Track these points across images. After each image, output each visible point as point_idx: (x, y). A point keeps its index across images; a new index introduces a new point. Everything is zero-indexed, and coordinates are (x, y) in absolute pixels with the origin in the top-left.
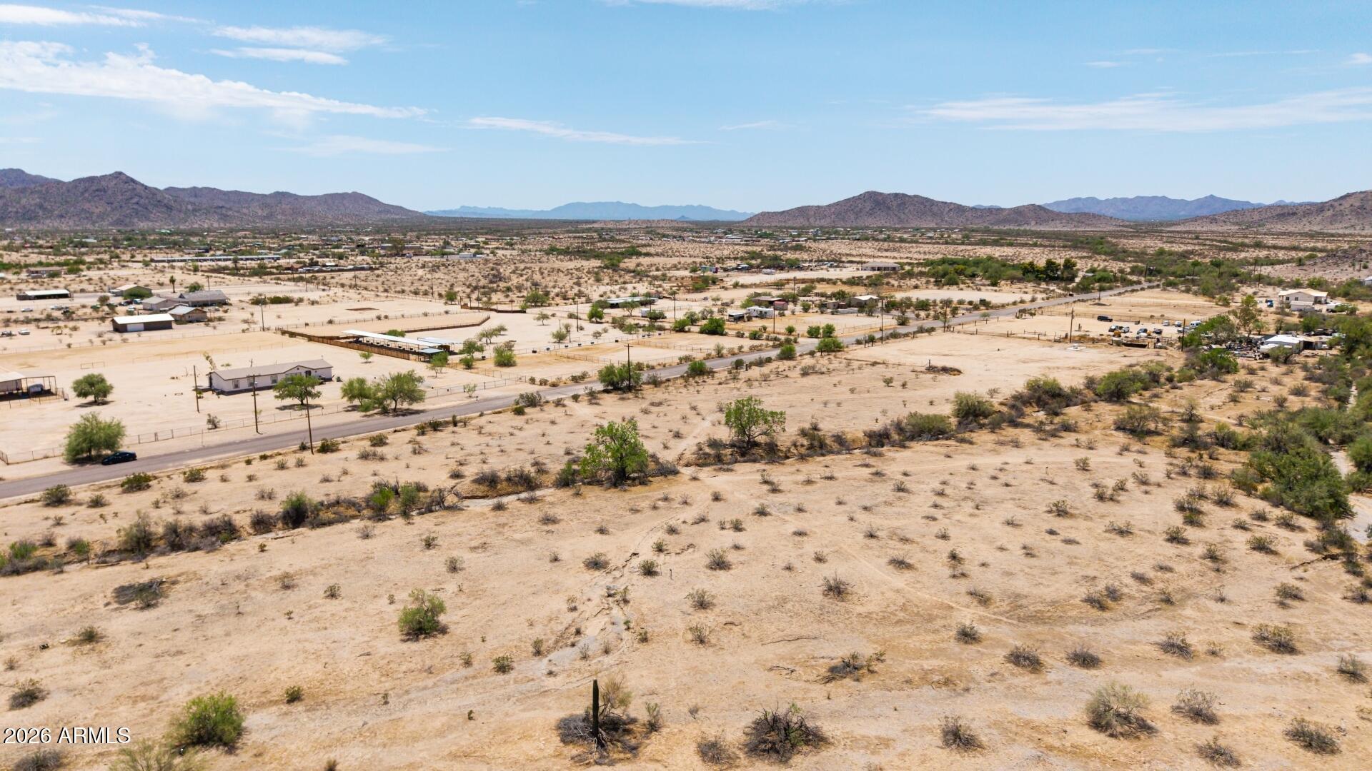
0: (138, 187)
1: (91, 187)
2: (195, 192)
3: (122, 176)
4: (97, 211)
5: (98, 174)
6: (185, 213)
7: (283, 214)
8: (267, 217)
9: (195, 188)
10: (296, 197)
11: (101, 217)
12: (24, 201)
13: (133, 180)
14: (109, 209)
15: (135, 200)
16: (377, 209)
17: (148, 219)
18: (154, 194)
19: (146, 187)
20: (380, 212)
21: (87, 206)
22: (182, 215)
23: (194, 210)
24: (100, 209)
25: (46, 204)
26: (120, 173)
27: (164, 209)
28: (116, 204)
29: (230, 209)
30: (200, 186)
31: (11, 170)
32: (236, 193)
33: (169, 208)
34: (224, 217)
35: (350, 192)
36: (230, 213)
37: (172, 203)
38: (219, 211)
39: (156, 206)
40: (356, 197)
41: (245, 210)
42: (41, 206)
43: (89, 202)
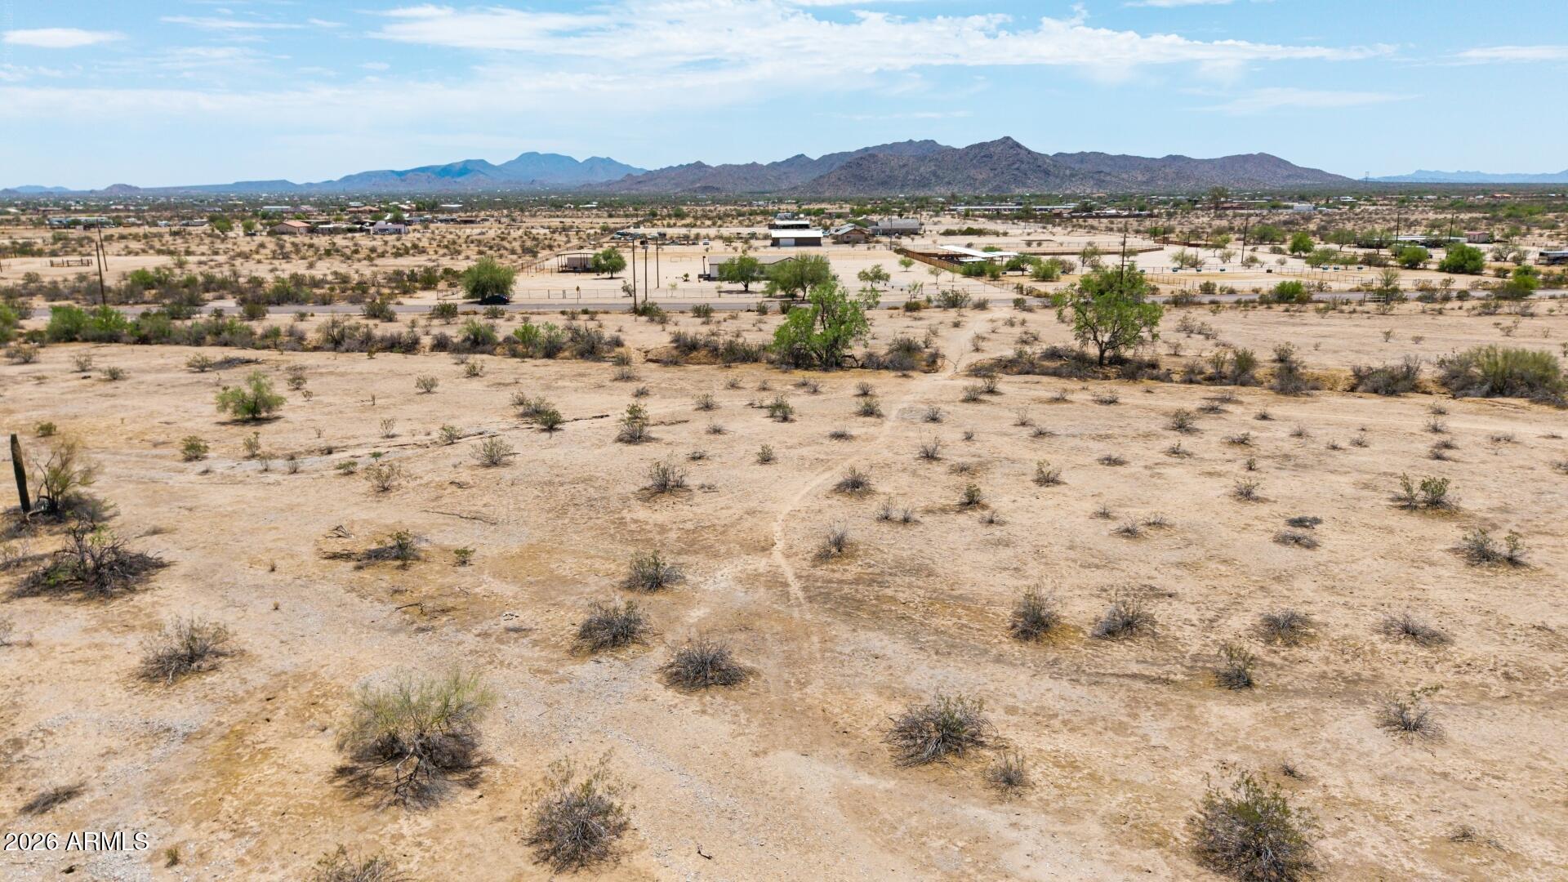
0: (1023, 152)
1: (981, 154)
2: (1082, 157)
3: (1010, 142)
4: (981, 177)
5: (988, 140)
6: (1062, 179)
7: (1165, 179)
8: (1146, 183)
9: (1083, 153)
10: (1189, 160)
11: (983, 183)
12: (922, 169)
13: (1018, 145)
14: (992, 175)
15: (1016, 166)
16: (1286, 173)
17: (1024, 185)
18: (1036, 159)
19: (1029, 152)
20: (1289, 177)
21: (973, 172)
22: (1058, 181)
23: (1072, 175)
24: (984, 176)
25: (940, 173)
26: (1008, 138)
27: (1042, 175)
28: (998, 171)
29: (1109, 174)
30: (1088, 151)
31: (926, 141)
32: (1124, 157)
33: (1047, 173)
34: (1100, 183)
35: (1255, 153)
36: (1108, 178)
37: (1051, 169)
38: (1096, 176)
39: (1035, 171)
40: (1264, 160)
41: (1124, 176)
42: (934, 174)
43: (975, 167)
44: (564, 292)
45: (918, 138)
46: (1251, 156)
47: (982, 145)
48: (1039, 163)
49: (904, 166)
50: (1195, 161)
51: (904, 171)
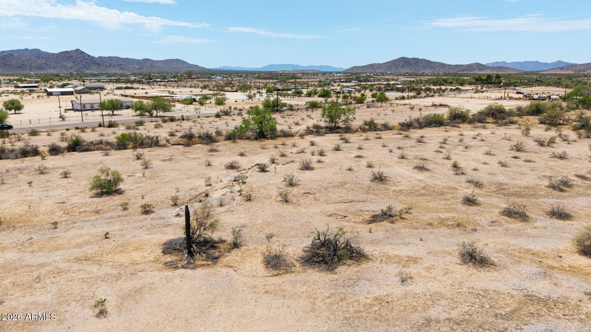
0: (86, 56)
1: (66, 56)
2: (110, 58)
3: (79, 51)
4: (69, 65)
5: (69, 50)
6: (106, 67)
7: (146, 67)
8: (139, 69)
9: (110, 57)
10: (152, 61)
11: (71, 68)
12: (39, 62)
13: (83, 53)
14: (74, 65)
15: (85, 61)
17: (90, 69)
18: (93, 59)
19: (89, 56)
20: (188, 67)
21: (65, 63)
22: (104, 68)
23: (109, 65)
25: (48, 63)
26: (78, 50)
27: (97, 65)
28: (77, 63)
29: (124, 65)
30: (112, 56)
31: (35, 49)
32: (128, 59)
33: (99, 64)
34: (122, 69)
35: (175, 59)
36: (124, 67)
37: (100, 62)
38: (120, 66)
39: (93, 64)
40: (178, 61)
41: (130, 66)
42: (46, 63)
43: (65, 62)
44: (30, 121)
45: (30, 48)
46: (174, 59)
47: (66, 52)
48: (94, 60)
49: (30, 60)
50: (155, 61)
51: (30, 62)
